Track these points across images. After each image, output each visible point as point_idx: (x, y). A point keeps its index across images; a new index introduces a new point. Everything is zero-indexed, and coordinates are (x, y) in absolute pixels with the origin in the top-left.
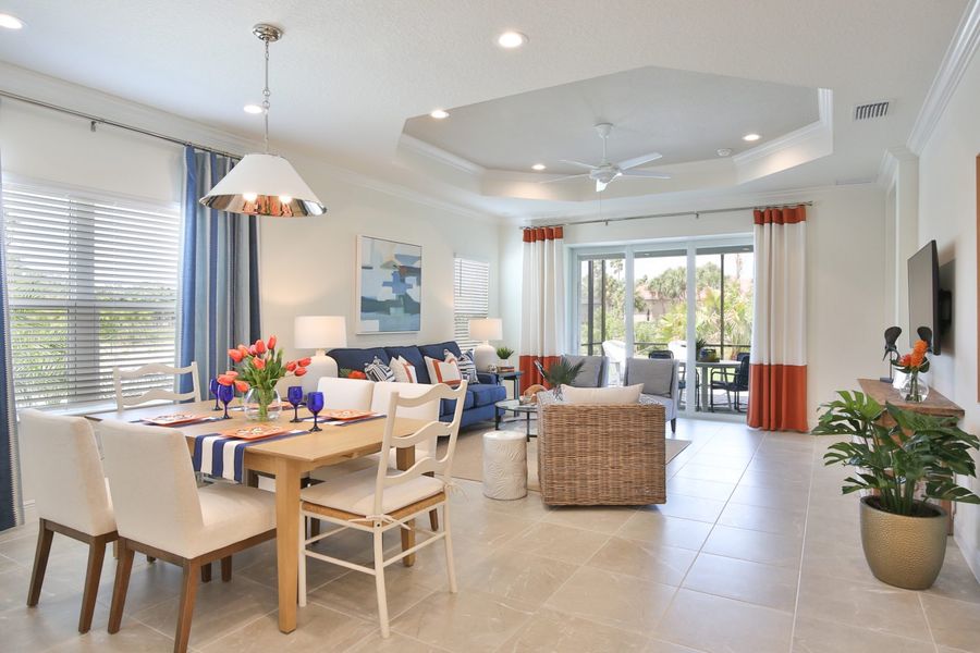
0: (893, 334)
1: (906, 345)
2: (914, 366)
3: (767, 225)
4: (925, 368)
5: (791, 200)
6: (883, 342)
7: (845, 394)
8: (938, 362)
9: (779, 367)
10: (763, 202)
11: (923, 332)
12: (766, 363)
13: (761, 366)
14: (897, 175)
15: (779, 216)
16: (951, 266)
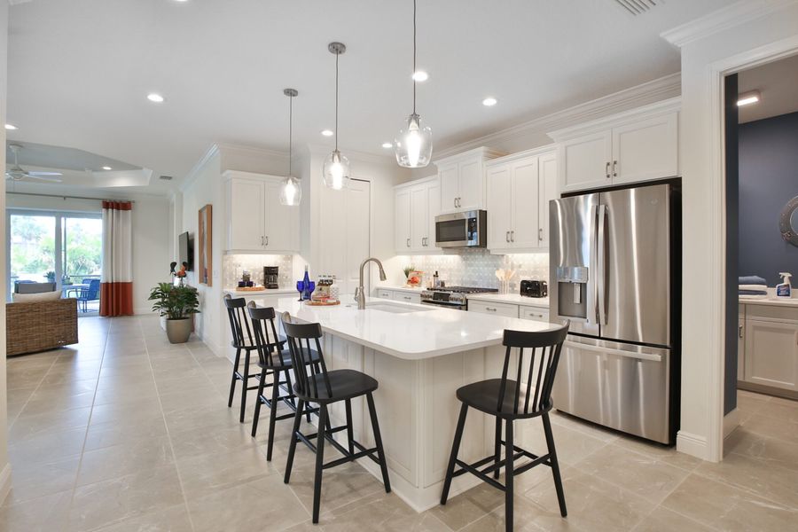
0: (173, 265)
1: (178, 269)
2: (182, 275)
3: (110, 210)
4: (185, 276)
5: (125, 199)
6: (170, 268)
7: (160, 284)
8: (189, 274)
9: (118, 284)
10: (108, 197)
11: (184, 264)
12: (110, 282)
13: (107, 284)
14: (174, 198)
15: (116, 205)
16: (193, 240)
